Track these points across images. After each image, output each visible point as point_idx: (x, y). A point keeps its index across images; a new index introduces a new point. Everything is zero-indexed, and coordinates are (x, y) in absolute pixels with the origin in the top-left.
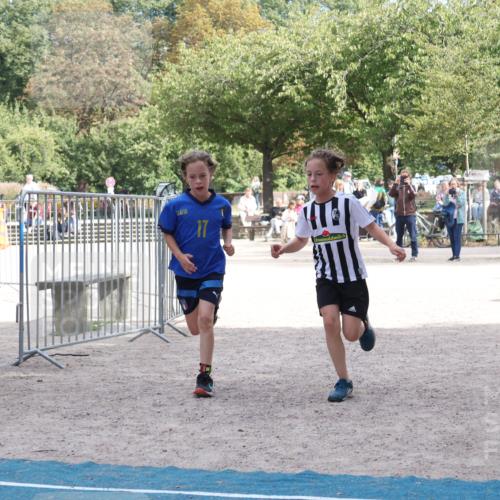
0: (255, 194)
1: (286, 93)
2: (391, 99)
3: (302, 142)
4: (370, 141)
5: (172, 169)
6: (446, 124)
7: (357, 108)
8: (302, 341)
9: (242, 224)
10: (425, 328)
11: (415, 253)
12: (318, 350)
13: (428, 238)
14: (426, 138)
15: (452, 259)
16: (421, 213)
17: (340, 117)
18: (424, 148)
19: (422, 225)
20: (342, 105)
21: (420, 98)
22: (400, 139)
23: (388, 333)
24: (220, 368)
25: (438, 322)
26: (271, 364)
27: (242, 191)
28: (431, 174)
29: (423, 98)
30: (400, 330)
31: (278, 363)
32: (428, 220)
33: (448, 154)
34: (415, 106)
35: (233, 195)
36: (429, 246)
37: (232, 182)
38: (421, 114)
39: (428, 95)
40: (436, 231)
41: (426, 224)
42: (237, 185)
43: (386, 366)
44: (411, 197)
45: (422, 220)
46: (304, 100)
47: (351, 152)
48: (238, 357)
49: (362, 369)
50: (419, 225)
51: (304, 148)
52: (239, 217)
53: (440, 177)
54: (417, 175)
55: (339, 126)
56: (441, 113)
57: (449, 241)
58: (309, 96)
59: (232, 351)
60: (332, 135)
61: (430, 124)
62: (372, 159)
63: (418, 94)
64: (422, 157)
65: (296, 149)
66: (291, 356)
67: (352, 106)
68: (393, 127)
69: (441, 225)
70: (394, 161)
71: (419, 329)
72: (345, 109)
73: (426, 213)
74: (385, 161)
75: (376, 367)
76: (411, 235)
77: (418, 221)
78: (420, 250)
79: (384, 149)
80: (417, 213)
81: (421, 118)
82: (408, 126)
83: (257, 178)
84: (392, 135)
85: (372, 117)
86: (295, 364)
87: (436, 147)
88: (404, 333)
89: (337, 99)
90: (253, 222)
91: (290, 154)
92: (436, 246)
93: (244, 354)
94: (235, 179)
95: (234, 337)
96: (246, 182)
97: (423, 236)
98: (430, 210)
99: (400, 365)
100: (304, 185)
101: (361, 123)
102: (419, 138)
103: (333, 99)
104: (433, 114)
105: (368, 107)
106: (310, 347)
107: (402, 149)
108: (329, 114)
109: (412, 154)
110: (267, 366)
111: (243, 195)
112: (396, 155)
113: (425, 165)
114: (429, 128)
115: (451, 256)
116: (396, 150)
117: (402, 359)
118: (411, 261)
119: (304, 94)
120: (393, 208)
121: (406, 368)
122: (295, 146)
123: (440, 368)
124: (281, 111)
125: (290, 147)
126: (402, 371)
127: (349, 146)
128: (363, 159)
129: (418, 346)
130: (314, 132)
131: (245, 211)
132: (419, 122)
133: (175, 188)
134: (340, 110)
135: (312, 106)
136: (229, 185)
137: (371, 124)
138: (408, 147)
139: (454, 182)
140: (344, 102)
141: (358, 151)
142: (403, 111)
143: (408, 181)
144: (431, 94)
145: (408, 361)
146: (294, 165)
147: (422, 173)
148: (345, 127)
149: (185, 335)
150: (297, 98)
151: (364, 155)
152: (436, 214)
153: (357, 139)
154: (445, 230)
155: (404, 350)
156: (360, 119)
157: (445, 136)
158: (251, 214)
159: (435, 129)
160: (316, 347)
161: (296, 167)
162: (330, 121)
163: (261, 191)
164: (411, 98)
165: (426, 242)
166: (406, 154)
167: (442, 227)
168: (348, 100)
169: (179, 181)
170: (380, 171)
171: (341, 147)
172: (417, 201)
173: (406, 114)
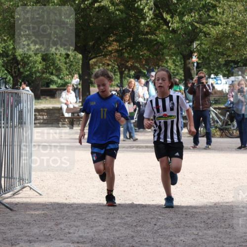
0: (74, 90)
1: (102, 4)
2: (191, 11)
3: (115, 46)
4: (173, 47)
5: (3, 66)
6: (238, 33)
7: (162, 18)
8: (111, 216)
9: (63, 115)
10: (216, 206)
11: (209, 142)
12: (125, 224)
13: (220, 129)
14: (220, 44)
15: (240, 148)
16: (215, 109)
17: (148, 26)
18: (219, 53)
19: (216, 118)
20: (150, 15)
21: (216, 10)
22: (198, 45)
23: (184, 209)
24: (40, 238)
25: (227, 201)
26: (84, 235)
27: (64, 87)
28: (224, 76)
29: (218, 10)
30: (195, 207)
31: (91, 234)
32: (221, 114)
33: (238, 58)
34: (212, 17)
35: (56, 90)
36: (221, 136)
37: (55, 78)
38: (216, 24)
39: (222, 7)
40: (227, 124)
41: (219, 118)
42: (59, 81)
43: (182, 238)
44: (207, 94)
45: (216, 114)
46: (118, 10)
47: (157, 55)
48: (56, 229)
49: (162, 240)
50: (213, 118)
51: (117, 51)
52: (61, 109)
53: (232, 78)
54: (212, 76)
55: (147, 33)
56: (233, 24)
57: (238, 132)
58: (122, 7)
59: (51, 224)
60: (141, 41)
61: (224, 32)
62: (174, 62)
63: (214, 7)
64: (217, 61)
65: (111, 52)
66: (102, 228)
67: (158, 16)
68: (193, 35)
69: (232, 118)
70: (193, 63)
71: (210, 207)
72: (152, 19)
73: (219, 109)
74: (185, 64)
75: (174, 238)
76: (205, 127)
77: (212, 115)
78: (213, 140)
79: (185, 53)
80: (211, 108)
81: (217, 28)
82: (206, 34)
83: (76, 76)
84: (192, 42)
85: (175, 25)
86: (105, 235)
87: (228, 52)
88: (198, 210)
89: (146, 10)
90: (73, 114)
91: (105, 56)
92: (227, 137)
93: (62, 226)
94: (57, 76)
95: (54, 212)
96: (67, 79)
97: (216, 127)
98: (223, 106)
99: (194, 237)
100: (117, 83)
101: (165, 30)
102: (214, 44)
103: (142, 10)
104: (227, 24)
105: (172, 17)
106: (118, 221)
107: (200, 54)
108: (138, 22)
109: (208, 58)
110: (81, 237)
111: (65, 90)
112: (194, 59)
113: (219, 67)
114: (223, 36)
115: (240, 145)
116: (196, 54)
117: (196, 232)
118: (206, 148)
119: (117, 5)
120: (191, 104)
121: (199, 240)
122: (110, 49)
123: (227, 241)
124: (98, 19)
125: (105, 50)
126: (195, 242)
127: (155, 50)
128: (167, 62)
129: (209, 221)
130: (126, 37)
131: (66, 104)
132: (215, 31)
133: (6, 83)
134: (148, 19)
135: (124, 16)
136: (52, 82)
137: (174, 31)
138: (205, 52)
139: (243, 82)
140: (151, 12)
141: (163, 54)
142: (201, 21)
143: (204, 81)
144: (225, 7)
145: (200, 234)
146: (108, 65)
147: (216, 74)
148: (152, 34)
149: (11, 210)
150: (112, 8)
151: (167, 58)
152: (227, 109)
153: (162, 44)
154: (235, 123)
155: (198, 225)
156: (165, 27)
157: (236, 43)
158: (71, 106)
159: (228, 37)
160: (123, 221)
161: (110, 67)
162: (139, 28)
163: (80, 87)
164: (209, 10)
165: (219, 133)
166: (203, 58)
167: (232, 121)
168: (155, 11)
169: (9, 77)
170: (181, 72)
171: (148, 50)
172: (212, 98)
173: (204, 24)
